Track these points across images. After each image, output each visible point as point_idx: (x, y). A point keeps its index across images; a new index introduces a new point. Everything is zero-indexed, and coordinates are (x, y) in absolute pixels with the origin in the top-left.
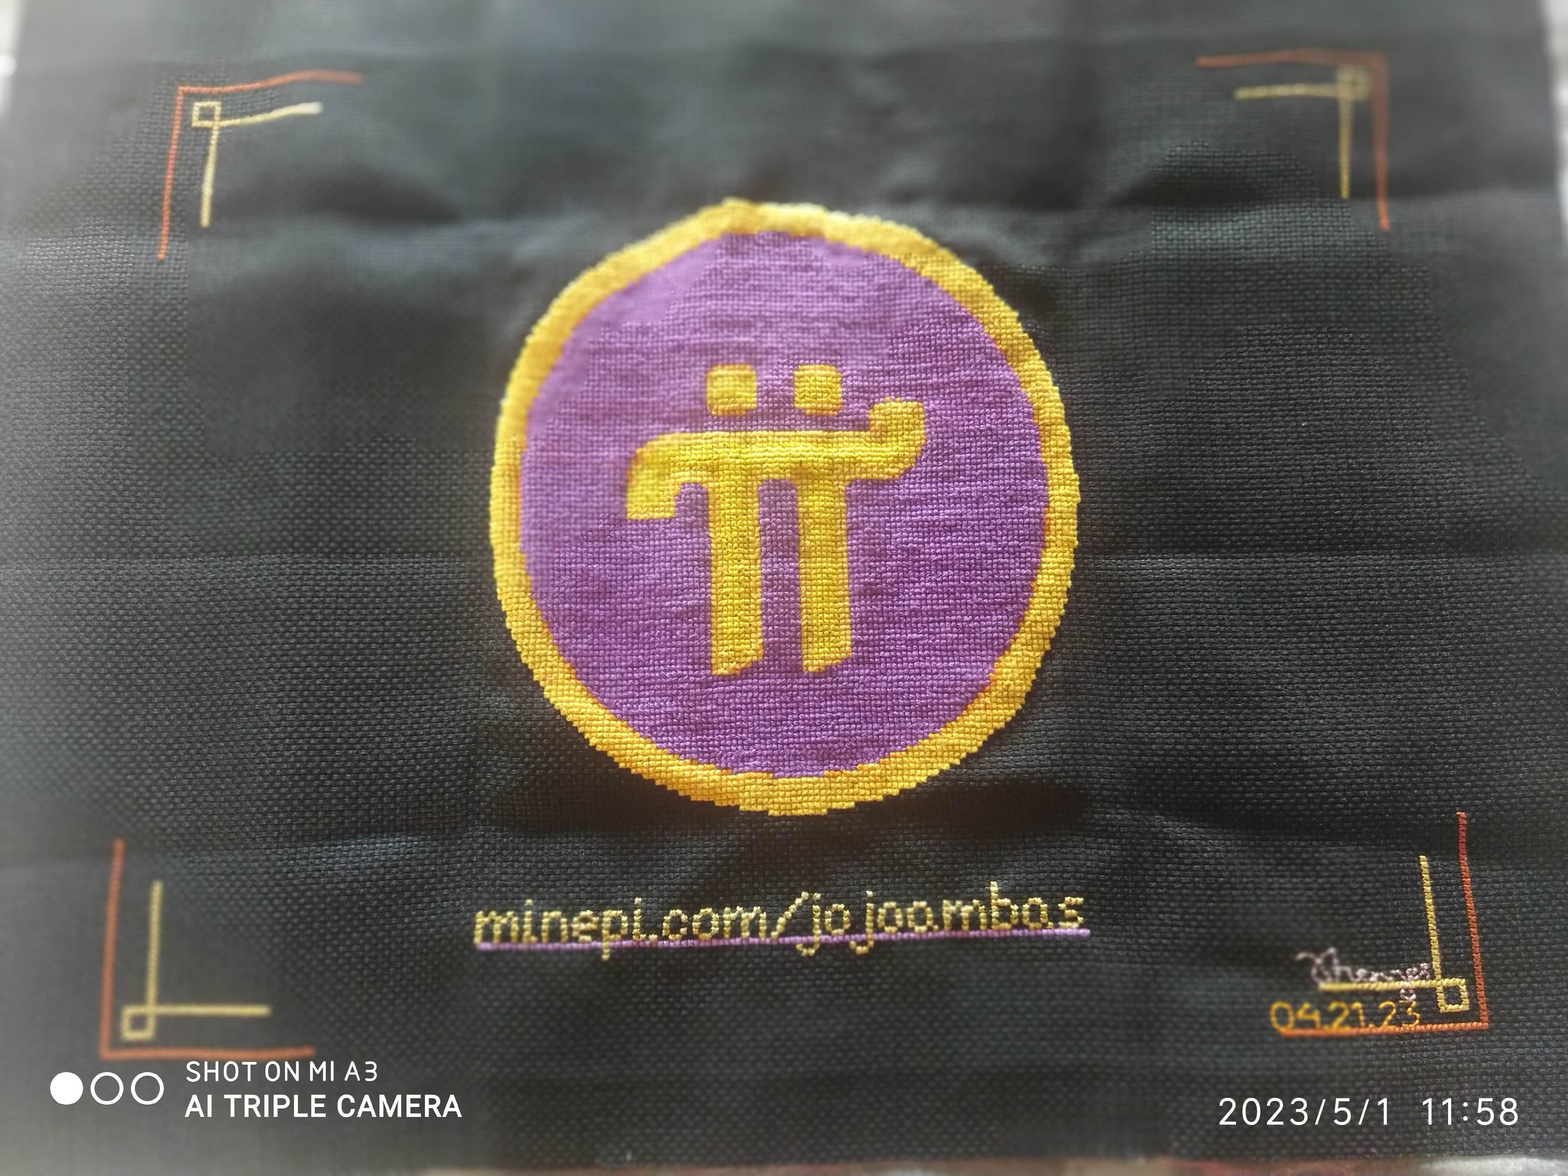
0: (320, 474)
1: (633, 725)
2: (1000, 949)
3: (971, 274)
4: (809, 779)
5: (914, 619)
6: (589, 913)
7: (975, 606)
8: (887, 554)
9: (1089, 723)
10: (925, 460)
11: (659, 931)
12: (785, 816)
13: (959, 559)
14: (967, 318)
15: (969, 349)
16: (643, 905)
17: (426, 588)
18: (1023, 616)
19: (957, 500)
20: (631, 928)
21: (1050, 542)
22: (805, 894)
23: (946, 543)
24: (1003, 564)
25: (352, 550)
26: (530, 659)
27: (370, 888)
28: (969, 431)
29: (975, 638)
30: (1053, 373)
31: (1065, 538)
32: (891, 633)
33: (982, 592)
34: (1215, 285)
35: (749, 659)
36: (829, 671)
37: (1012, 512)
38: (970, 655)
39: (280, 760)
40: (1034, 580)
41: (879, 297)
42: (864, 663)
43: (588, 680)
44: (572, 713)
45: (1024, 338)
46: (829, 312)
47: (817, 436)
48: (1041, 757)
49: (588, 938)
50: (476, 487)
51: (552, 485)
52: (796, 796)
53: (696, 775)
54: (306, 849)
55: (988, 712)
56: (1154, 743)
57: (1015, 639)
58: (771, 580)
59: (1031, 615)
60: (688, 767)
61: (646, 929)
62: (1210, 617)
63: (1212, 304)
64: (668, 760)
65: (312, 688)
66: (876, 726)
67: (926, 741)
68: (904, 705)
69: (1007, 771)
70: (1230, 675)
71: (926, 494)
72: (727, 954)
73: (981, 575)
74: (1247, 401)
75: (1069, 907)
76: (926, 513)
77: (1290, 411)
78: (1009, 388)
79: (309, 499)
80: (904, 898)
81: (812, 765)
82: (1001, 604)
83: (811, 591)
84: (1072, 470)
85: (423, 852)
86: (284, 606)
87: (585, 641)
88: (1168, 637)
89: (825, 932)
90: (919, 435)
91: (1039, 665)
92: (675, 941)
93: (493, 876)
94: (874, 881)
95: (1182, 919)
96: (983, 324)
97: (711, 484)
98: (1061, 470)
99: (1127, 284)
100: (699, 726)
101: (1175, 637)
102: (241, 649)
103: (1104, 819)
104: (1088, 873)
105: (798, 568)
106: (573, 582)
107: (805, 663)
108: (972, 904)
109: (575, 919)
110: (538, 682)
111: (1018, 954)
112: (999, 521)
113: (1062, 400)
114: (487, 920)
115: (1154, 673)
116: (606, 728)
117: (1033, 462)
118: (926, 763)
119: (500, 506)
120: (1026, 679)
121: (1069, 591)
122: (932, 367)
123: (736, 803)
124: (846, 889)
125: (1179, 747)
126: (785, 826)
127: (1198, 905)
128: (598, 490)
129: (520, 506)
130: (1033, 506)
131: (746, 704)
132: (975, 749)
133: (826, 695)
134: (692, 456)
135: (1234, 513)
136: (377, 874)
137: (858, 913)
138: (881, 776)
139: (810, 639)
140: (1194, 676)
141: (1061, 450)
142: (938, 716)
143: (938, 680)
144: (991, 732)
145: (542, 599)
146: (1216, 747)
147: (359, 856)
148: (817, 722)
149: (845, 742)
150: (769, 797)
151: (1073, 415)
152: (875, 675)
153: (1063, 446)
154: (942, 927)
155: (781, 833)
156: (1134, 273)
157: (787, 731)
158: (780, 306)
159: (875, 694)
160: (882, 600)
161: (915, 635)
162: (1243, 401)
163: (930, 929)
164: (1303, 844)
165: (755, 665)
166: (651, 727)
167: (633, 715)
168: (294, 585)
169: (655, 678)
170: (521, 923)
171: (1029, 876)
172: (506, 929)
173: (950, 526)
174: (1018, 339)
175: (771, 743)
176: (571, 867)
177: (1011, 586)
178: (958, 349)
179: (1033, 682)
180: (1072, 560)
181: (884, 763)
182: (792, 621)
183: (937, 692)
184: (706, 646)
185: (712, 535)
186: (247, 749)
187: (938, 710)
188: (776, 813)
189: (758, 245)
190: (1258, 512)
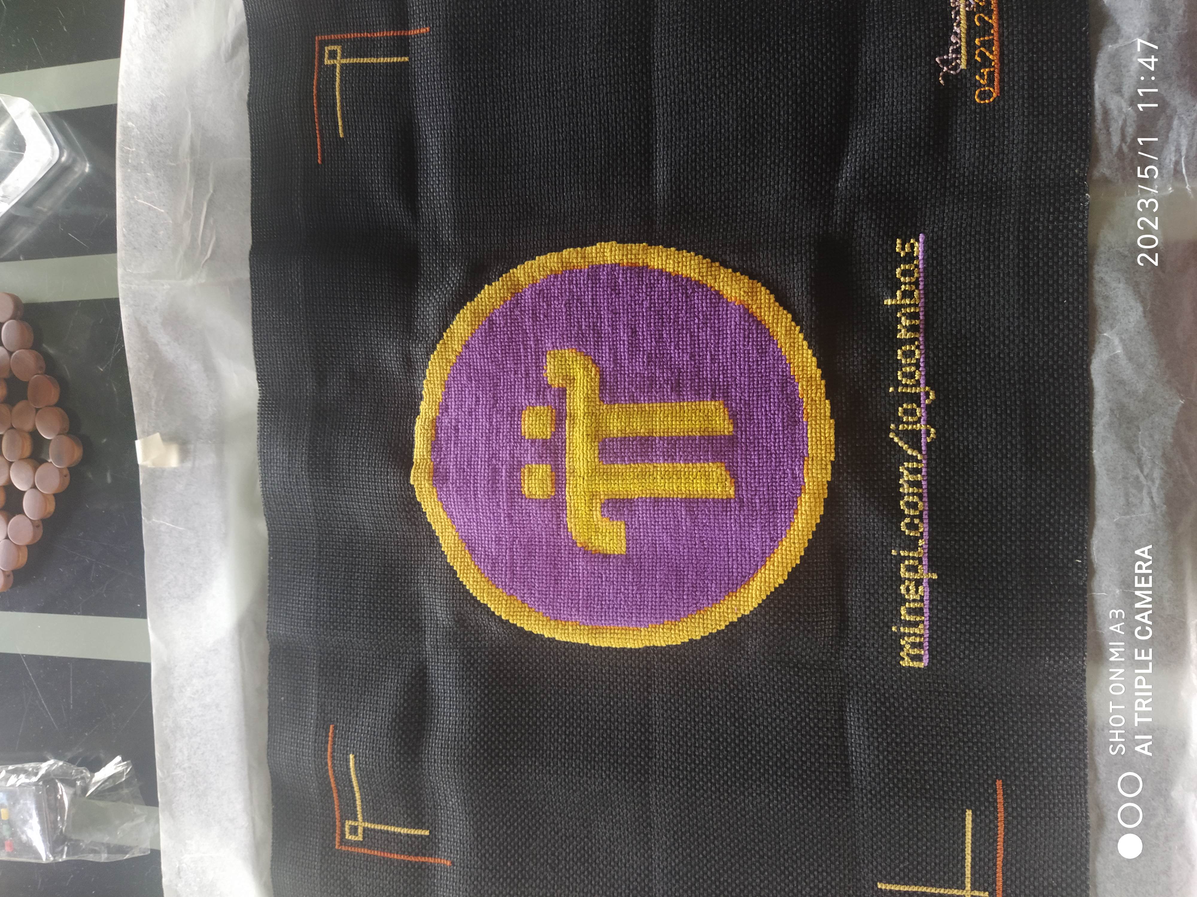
0: (595, 761)
1: (770, 553)
2: (933, 298)
3: (460, 318)
4: (809, 432)
5: (697, 357)
6: (902, 588)
7: (688, 315)
8: (652, 377)
9: (772, 235)
10: (586, 349)
11: (917, 539)
12: (835, 449)
13: (655, 327)
14: (490, 320)
15: (511, 319)
16: (897, 549)
17: (672, 692)
18: (695, 281)
19: (614, 327)
20: (913, 558)
21: (643, 263)
22: (891, 435)
23: (643, 335)
24: (658, 296)
25: (646, 742)
26: (722, 623)
27: (883, 739)
28: (566, 319)
29: (710, 315)
30: (526, 260)
31: (641, 252)
32: (706, 374)
33: (678, 310)
34: (469, 150)
35: (724, 473)
36: (733, 417)
37: (623, 290)
38: (723, 318)
39: (792, 796)
40: (670, 273)
41: (475, 381)
42: (728, 393)
43: (737, 584)
44: (760, 595)
45: (503, 281)
46: (486, 415)
47: (569, 424)
48: (796, 269)
49: (921, 589)
50: (604, 656)
51: (602, 604)
52: (821, 441)
53: (805, 511)
54: (855, 781)
55: (763, 306)
56: (786, 189)
57: (711, 287)
58: (668, 456)
59: (695, 276)
60: (799, 517)
61: (915, 548)
62: (698, 151)
63: (482, 151)
64: (794, 530)
65: (742, 772)
66: (772, 385)
67: (783, 350)
68: (758, 365)
69: (805, 293)
70: (739, 137)
71: (610, 349)
72: (934, 491)
73: (666, 311)
74: (547, 126)
75: (903, 249)
76: (623, 349)
77: (553, 95)
78: (537, 292)
79: (612, 769)
80: (895, 365)
81: (799, 430)
82: (687, 297)
83: (676, 429)
84: (594, 247)
85: (858, 701)
86: (685, 789)
87: (709, 585)
88: (712, 181)
89: (919, 421)
90: (568, 353)
91: (730, 270)
92: (924, 528)
93: (875, 653)
94: (883, 386)
95: (914, 166)
96: (494, 309)
97: (602, 497)
98: (594, 255)
99: (468, 211)
100: (771, 508)
102: (715, 819)
103: (840, 225)
104: (879, 236)
105: (660, 437)
106: (669, 592)
107: (726, 433)
108: (900, 318)
109: (907, 597)
110: (738, 618)
111: (936, 285)
112: (629, 298)
113: (546, 254)
114: (906, 658)
115: (737, 190)
116: (771, 572)
117: (588, 275)
118: (798, 350)
119: (616, 641)
120: (740, 280)
121: (678, 250)
122: (524, 345)
123: (825, 483)
124: (888, 406)
125: (789, 172)
126: (842, 449)
127: (903, 155)
128: (605, 573)
129: (616, 627)
130: (619, 274)
131: (755, 475)
132: (789, 316)
133: (750, 419)
134: (583, 509)
135: (624, 134)
136: (872, 734)
137: (905, 398)
138: (808, 381)
139: (710, 430)
140: (739, 162)
141: (580, 255)
142: (765, 341)
143: (740, 341)
144: (777, 304)
145: (680, 614)
146: (790, 146)
147: (860, 744)
148: (769, 425)
149: (783, 406)
150: (822, 460)
151: (556, 246)
152: (736, 385)
153: (577, 253)
154: (917, 339)
155: (847, 452)
156: (461, 207)
157: (775, 446)
158: (481, 448)
159: (749, 385)
160: (683, 380)
161: (708, 357)
162: (547, 129)
163: (918, 347)
164: (860, 82)
165: (728, 469)
166: (771, 541)
167: (763, 553)
168: (671, 783)
169: (736, 537)
170: (909, 635)
171: (881, 277)
172: (914, 645)
173: (632, 333)
174: (503, 285)
175: (783, 458)
176: (869, 599)
177: (674, 290)
178: (511, 327)
179: (742, 274)
180: (657, 247)
181: (799, 379)
182: (697, 442)
183: (749, 342)
184: (714, 503)
185: (636, 497)
186: (784, 818)
187: (761, 341)
188: (833, 455)
189: (440, 462)
190: (624, 118)
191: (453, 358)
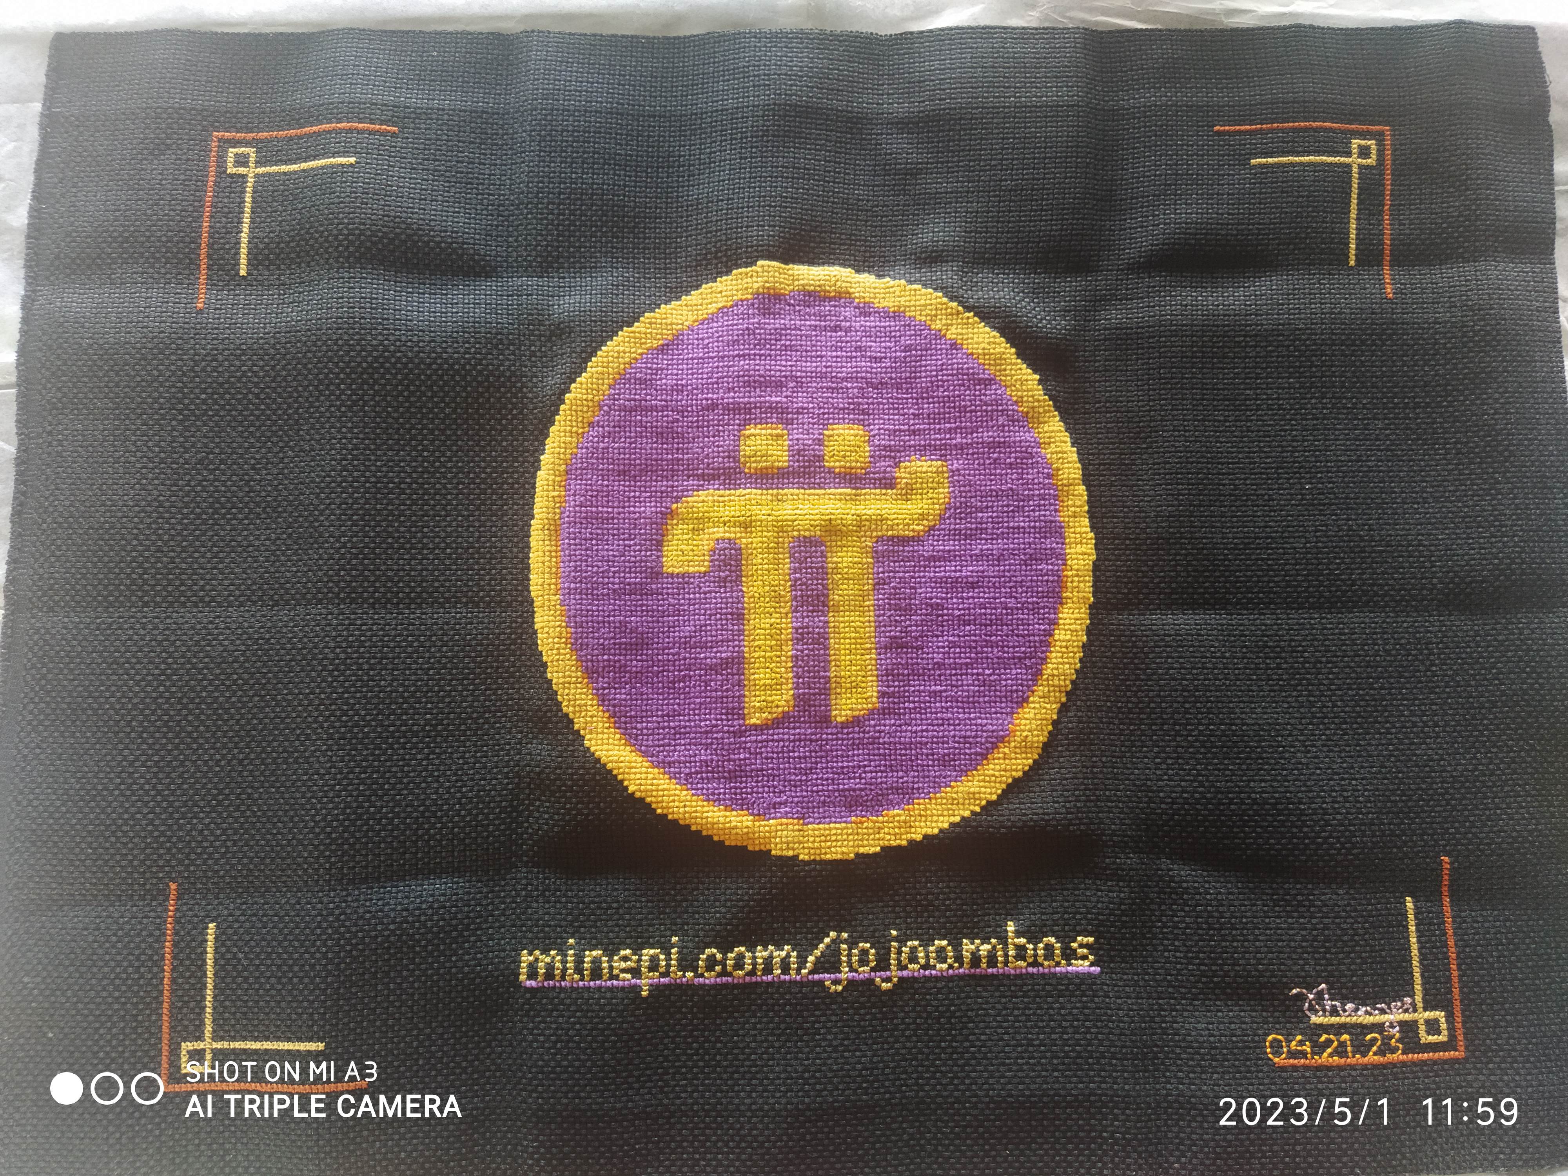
0: (364, 526)
1: (670, 773)
2: (1016, 985)
3: (994, 337)
4: (838, 825)
5: (938, 672)
6: (628, 952)
7: (995, 660)
8: (911, 609)
9: (1101, 772)
10: (949, 518)
11: (695, 969)
12: (814, 860)
13: (980, 614)
14: (991, 380)
15: (992, 411)
16: (680, 944)
17: (468, 637)
18: (1041, 670)
19: (979, 557)
20: (668, 966)
21: (1067, 598)
22: (833, 934)
23: (968, 598)
24: (1022, 620)
25: (395, 601)
26: (571, 709)
27: (419, 928)
28: (991, 490)
29: (995, 691)
30: (1071, 434)
31: (1081, 595)
32: (916, 685)
33: (1003, 647)
34: (1226, 350)
35: (780, 709)
36: (856, 722)
37: (1031, 570)
38: (991, 707)
39: (331, 806)
40: (1051, 635)
41: (905, 357)
42: (889, 714)
43: (626, 729)
44: (611, 762)
45: (1045, 400)
46: (857, 372)
47: (846, 494)
48: (1056, 805)
49: (628, 976)
50: (516, 540)
51: (591, 539)
52: (826, 841)
53: (730, 822)
54: (356, 892)
55: (1007, 761)
56: (1162, 791)
57: (1033, 692)
58: (802, 634)
59: (1049, 669)
60: (722, 813)
61: (683, 968)
62: (1216, 671)
63: (1223, 368)
64: (703, 806)
65: (360, 736)
66: (901, 774)
67: (948, 789)
68: (927, 755)
69: (1024, 818)
70: (1234, 728)
71: (949, 551)
72: (759, 991)
73: (1001, 630)
74: (1255, 463)
75: (1081, 946)
76: (949, 569)
77: (1295, 473)
78: (1029, 450)
79: (354, 551)
80: (926, 937)
81: (840, 812)
82: (1020, 658)
83: (839, 644)
84: (1088, 529)
85: (469, 893)
86: (331, 656)
87: (623, 691)
88: (1176, 691)
89: (852, 970)
90: (943, 493)
91: (1055, 717)
92: (710, 978)
93: (536, 916)
94: (898, 921)
95: (1185, 957)
96: (1006, 386)
97: (744, 541)
98: (1078, 530)
99: (1143, 349)
100: (732, 774)
101: (1183, 691)
102: (290, 697)
103: (1114, 863)
104: (1098, 914)
105: (828, 622)
106: (612, 634)
107: (834, 713)
108: (990, 943)
109: (616, 958)
110: (578, 731)
111: (1033, 990)
112: (1019, 579)
113: (1080, 461)
114: (531, 958)
115: (1163, 724)
116: (643, 776)
117: (1051, 522)
118: (948, 810)
119: (541, 559)
120: (1043, 730)
121: (1084, 646)
122: (957, 428)
123: (768, 847)
124: (872, 929)
125: (1185, 795)
126: (814, 870)
127: (1201, 943)
128: (635, 545)
129: (559, 559)
130: (1052, 564)
131: (777, 753)
132: (994, 797)
133: (853, 744)
134: (726, 513)
135: (1240, 571)
136: (425, 914)
137: (882, 952)
138: (905, 822)
139: (838, 690)
140: (1201, 728)
141: (1078, 509)
142: (960, 765)
143: (960, 731)
144: (1010, 780)
145: (581, 650)
146: (1219, 796)
147: (408, 897)
148: (845, 770)
149: (871, 790)
150: (800, 843)
151: (1091, 475)
152: (900, 726)
153: (1080, 506)
154: (961, 965)
155: (811, 877)
156: (1149, 337)
157: (817, 779)
158: (810, 366)
159: (900, 744)
160: (907, 653)
161: (939, 688)
162: (1250, 463)
163: (951, 967)
164: (1298, 886)
165: (785, 715)
166: (686, 774)
167: (669, 763)
168: (340, 636)
169: (690, 727)
170: (564, 962)
171: (1044, 917)
172: (550, 967)
173: (972, 583)
174: (1039, 401)
175: (802, 791)
176: (610, 908)
177: (1030, 642)
178: (981, 411)
179: (1050, 733)
180: (1087, 616)
181: (909, 810)
182: (822, 674)
183: (959, 743)
184: (739, 697)
185: (744, 589)
186: (298, 795)
187: (960, 759)
188: (807, 858)
189: (789, 305)
190: (1262, 570)
191: (937, 325)
